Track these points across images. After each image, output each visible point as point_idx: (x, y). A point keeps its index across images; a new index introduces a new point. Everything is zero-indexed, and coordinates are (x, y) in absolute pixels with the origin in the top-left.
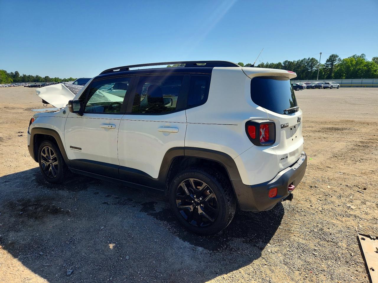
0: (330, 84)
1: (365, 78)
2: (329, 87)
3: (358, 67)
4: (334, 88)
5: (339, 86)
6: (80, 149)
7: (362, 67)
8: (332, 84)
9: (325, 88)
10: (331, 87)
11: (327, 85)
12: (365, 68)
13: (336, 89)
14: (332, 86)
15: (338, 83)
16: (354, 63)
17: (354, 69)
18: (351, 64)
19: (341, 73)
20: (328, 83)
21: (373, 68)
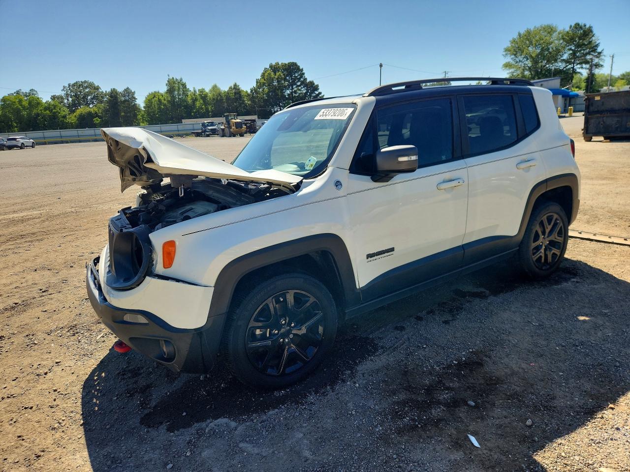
0: (17, 140)
1: (53, 129)
2: (17, 146)
3: (35, 111)
4: (27, 146)
5: (33, 143)
6: (392, 250)
7: (41, 110)
8: (22, 141)
9: (10, 148)
10: (22, 147)
11: (14, 143)
12: (48, 112)
13: (32, 149)
14: (23, 143)
15: (32, 139)
16: (25, 104)
17: (29, 115)
18: (21, 105)
19: (8, 123)
20: (15, 139)
21: (60, 113)
